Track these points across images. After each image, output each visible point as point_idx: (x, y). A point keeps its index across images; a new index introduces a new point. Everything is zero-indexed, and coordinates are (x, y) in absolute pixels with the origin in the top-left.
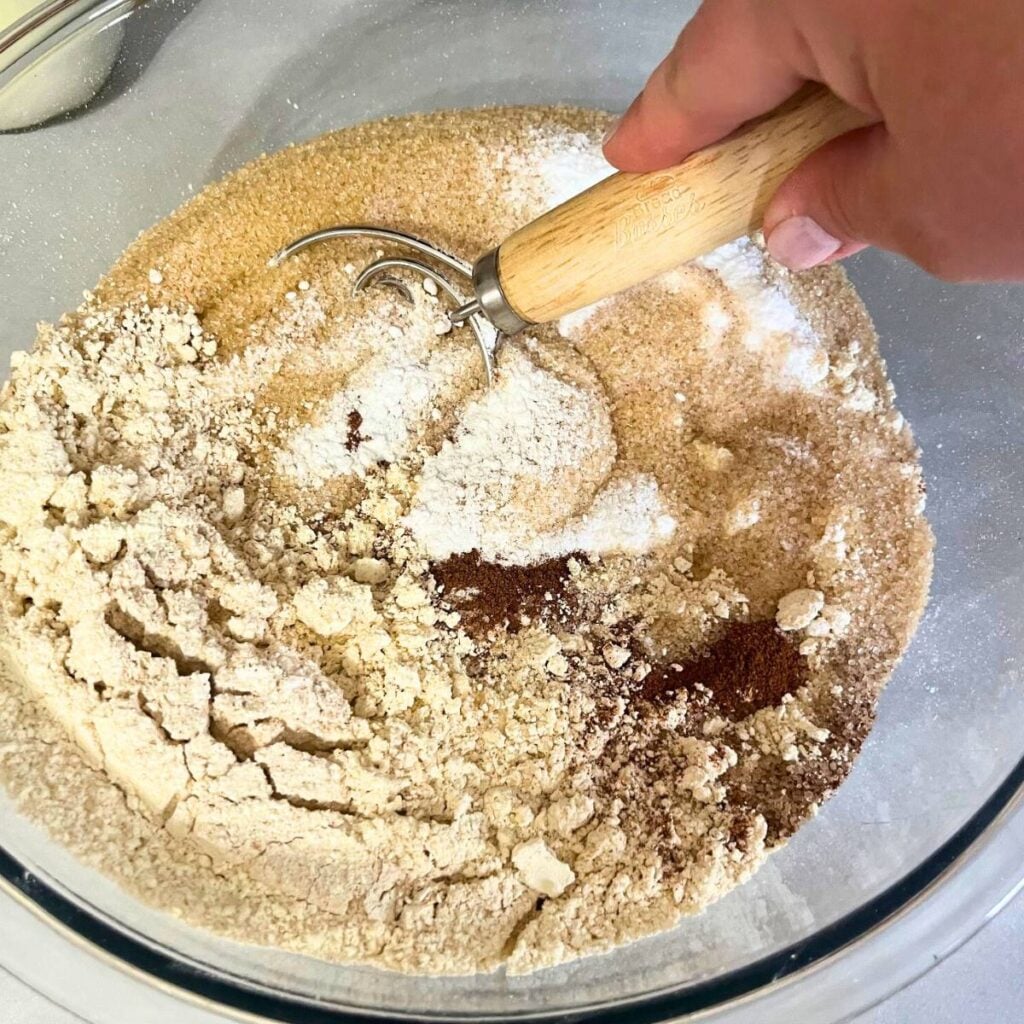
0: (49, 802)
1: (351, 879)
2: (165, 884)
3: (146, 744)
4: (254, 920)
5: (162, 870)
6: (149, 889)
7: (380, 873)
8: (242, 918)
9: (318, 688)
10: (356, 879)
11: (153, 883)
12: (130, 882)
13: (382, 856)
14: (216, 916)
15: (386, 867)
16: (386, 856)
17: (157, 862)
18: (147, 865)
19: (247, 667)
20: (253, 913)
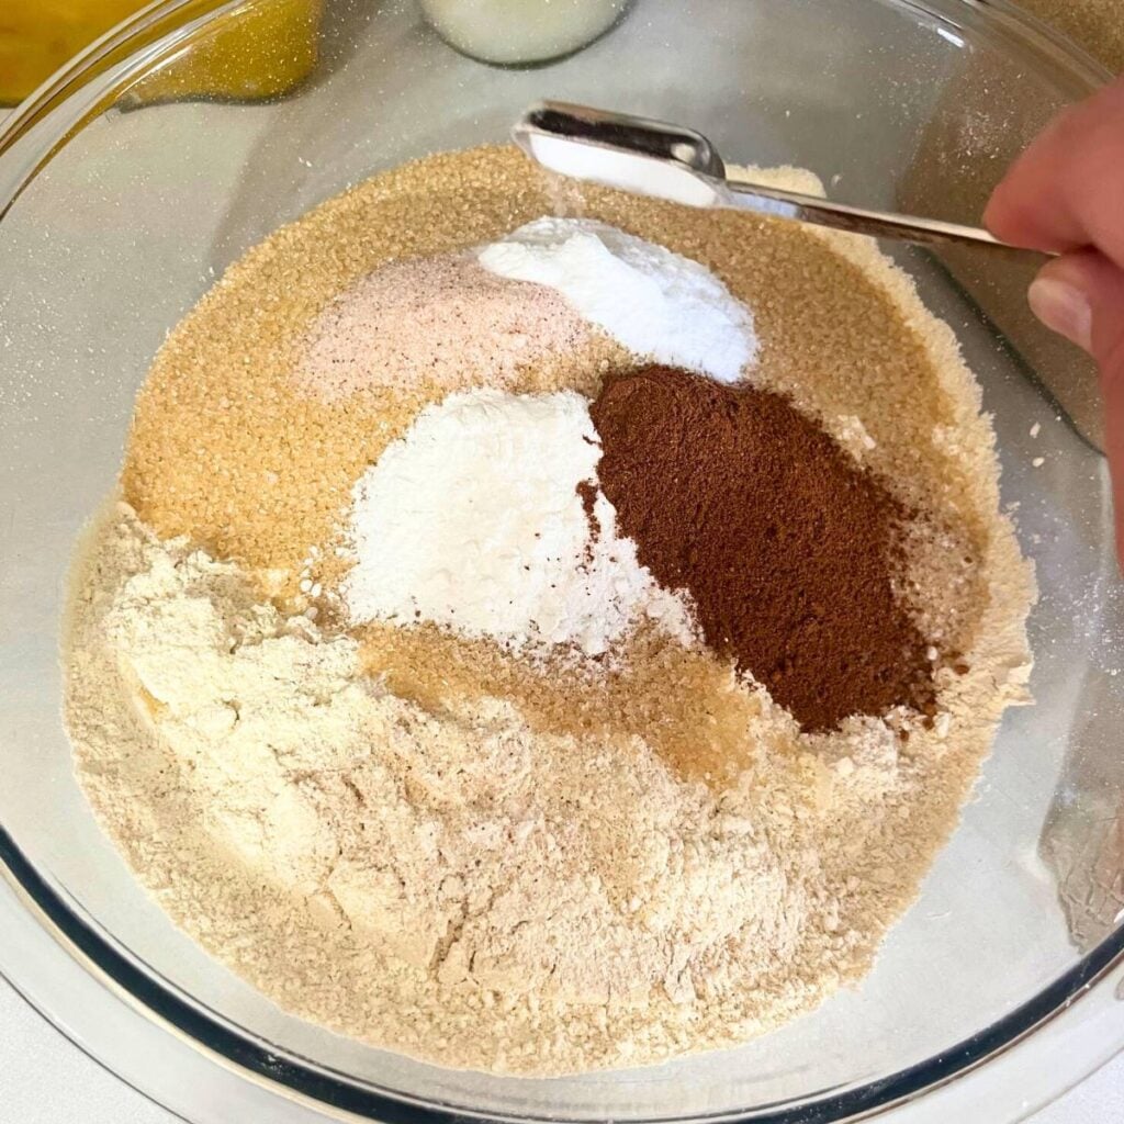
0: (305, 990)
1: (645, 969)
2: (454, 1041)
3: (396, 900)
4: (556, 1050)
5: (444, 1027)
6: (441, 1050)
7: (673, 954)
8: (545, 1051)
9: (552, 825)
10: (650, 968)
11: (443, 1043)
12: (419, 1048)
13: (669, 937)
14: (518, 1057)
15: (677, 947)
16: (673, 937)
17: (436, 1020)
18: (427, 1026)
19: (474, 828)
20: (553, 1043)
